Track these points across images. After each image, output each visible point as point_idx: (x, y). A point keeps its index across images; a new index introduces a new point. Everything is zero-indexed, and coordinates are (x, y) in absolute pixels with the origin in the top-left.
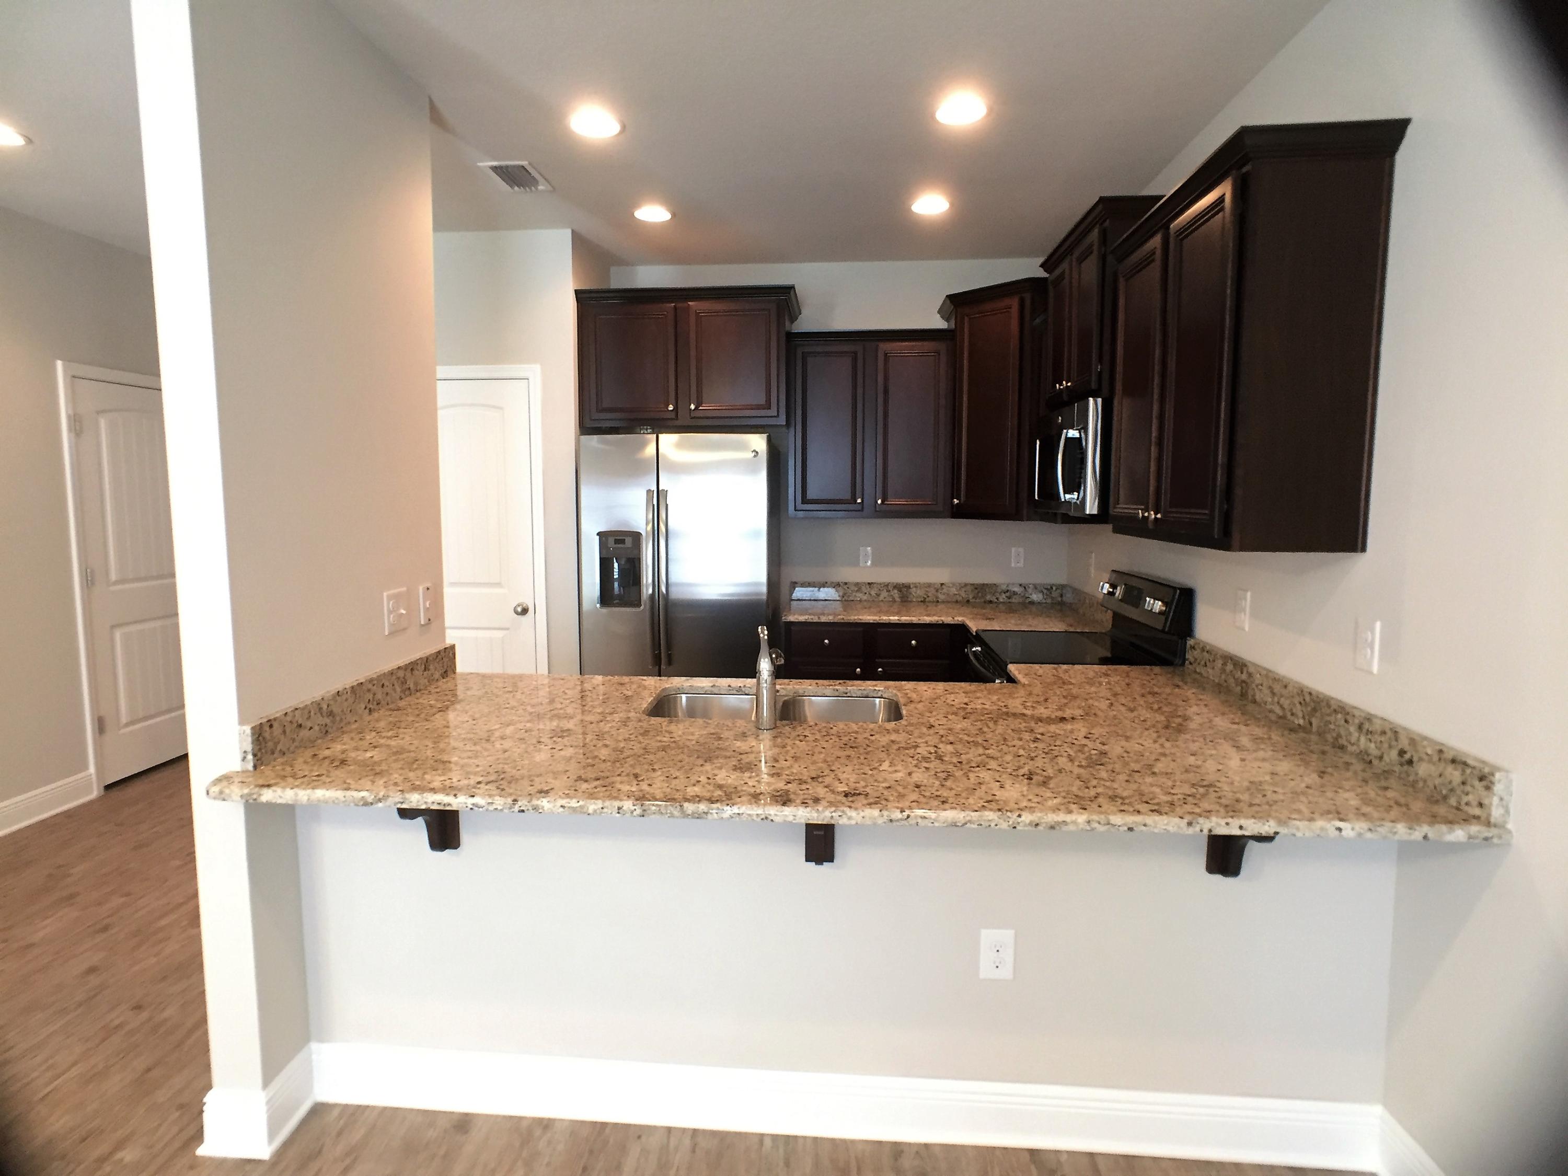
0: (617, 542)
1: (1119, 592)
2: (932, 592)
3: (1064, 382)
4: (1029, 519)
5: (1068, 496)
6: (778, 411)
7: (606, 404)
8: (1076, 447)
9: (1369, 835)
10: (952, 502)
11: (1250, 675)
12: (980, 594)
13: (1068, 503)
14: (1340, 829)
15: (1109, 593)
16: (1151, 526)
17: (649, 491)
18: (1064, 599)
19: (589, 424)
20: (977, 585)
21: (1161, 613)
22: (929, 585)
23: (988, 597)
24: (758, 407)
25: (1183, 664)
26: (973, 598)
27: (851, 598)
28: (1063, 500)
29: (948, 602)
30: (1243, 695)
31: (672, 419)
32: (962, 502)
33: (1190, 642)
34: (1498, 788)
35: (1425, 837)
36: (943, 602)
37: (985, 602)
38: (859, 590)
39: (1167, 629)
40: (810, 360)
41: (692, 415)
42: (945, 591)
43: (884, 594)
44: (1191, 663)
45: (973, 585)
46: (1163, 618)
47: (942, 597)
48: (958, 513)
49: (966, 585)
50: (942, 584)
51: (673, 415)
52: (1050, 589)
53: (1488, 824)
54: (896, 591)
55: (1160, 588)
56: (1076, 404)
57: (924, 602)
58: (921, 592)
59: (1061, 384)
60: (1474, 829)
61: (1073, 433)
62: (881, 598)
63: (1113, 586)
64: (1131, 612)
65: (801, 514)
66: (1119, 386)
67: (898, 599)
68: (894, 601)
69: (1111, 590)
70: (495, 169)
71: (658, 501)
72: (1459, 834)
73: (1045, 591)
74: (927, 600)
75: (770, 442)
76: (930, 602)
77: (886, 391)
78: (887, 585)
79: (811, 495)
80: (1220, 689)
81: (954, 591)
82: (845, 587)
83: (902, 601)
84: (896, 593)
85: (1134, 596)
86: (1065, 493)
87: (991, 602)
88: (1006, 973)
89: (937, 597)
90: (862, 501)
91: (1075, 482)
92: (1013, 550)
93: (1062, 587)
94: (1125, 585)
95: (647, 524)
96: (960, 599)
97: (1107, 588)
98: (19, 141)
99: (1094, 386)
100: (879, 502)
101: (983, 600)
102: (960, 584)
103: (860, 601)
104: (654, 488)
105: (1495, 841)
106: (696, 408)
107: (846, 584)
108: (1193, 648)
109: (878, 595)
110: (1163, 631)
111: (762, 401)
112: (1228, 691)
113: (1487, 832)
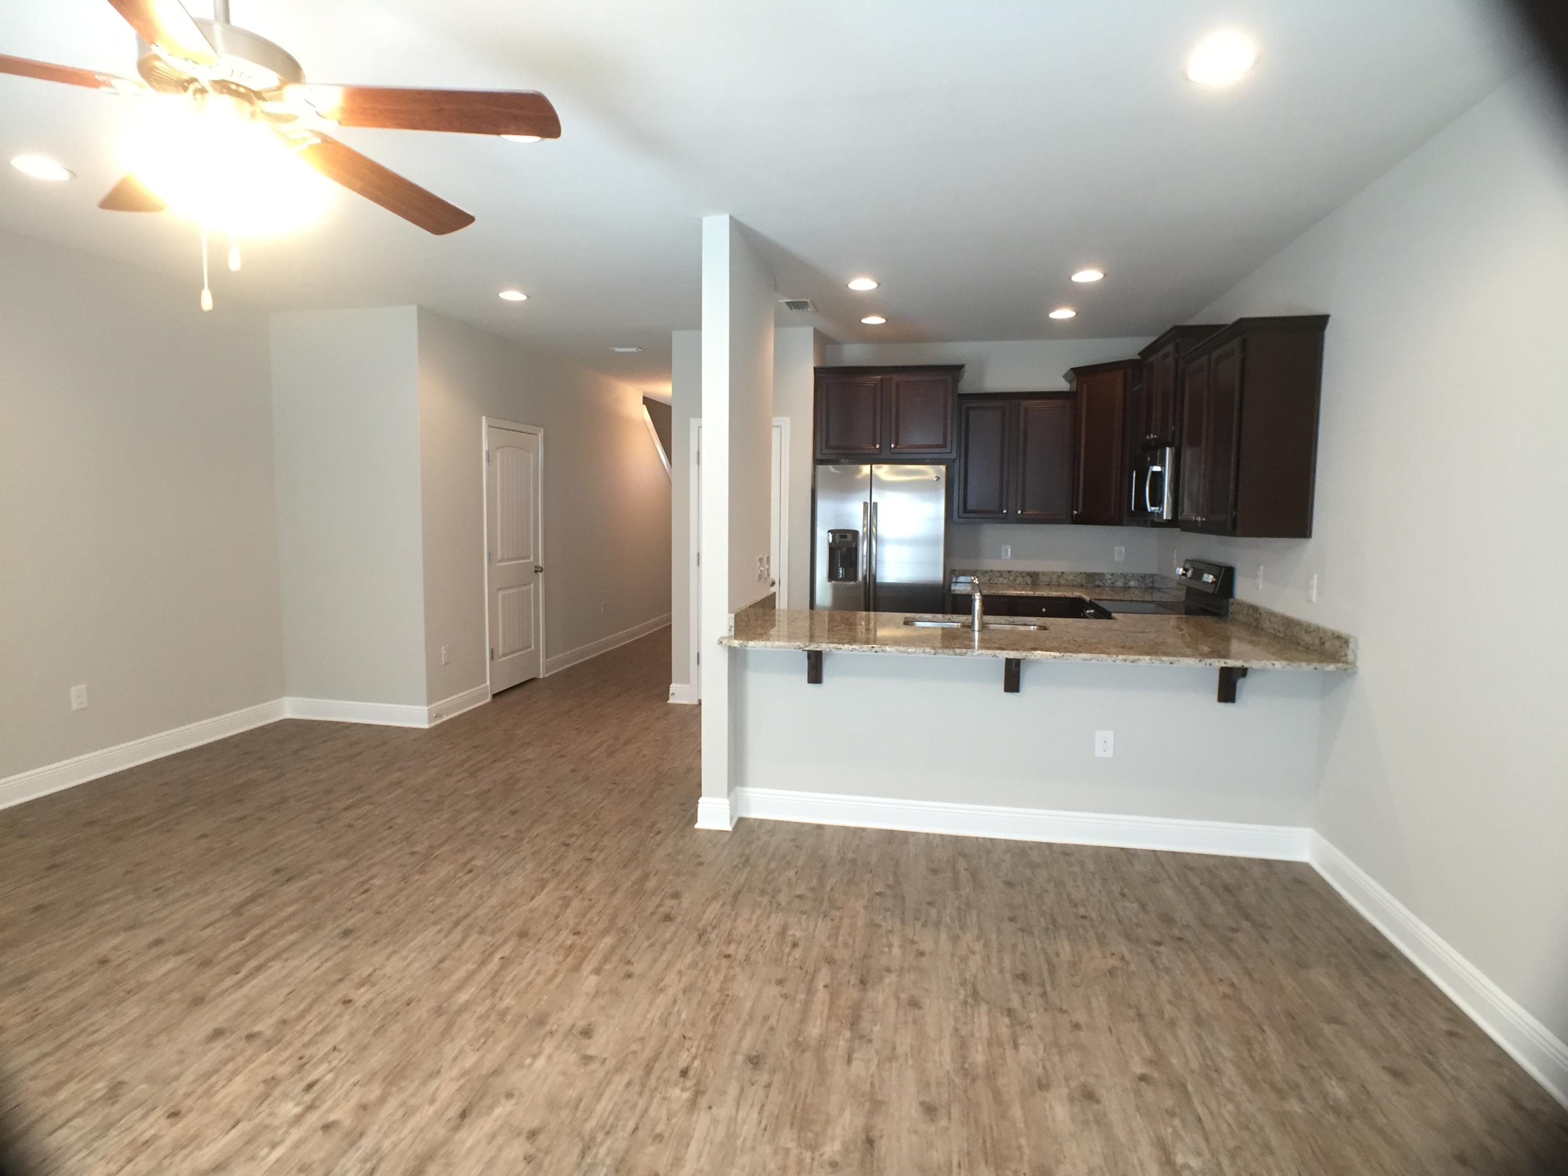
0: (841, 537)
1: (1189, 574)
2: (1055, 578)
3: (1152, 435)
4: (1128, 525)
5: (1153, 508)
6: (951, 450)
7: (832, 444)
8: (1158, 476)
9: (1288, 667)
10: (1072, 513)
11: (1260, 614)
12: (1091, 581)
13: (1152, 513)
14: (1274, 664)
15: (1183, 574)
16: (1200, 525)
17: (865, 504)
18: (1154, 584)
19: (819, 457)
20: (1089, 573)
21: (1213, 582)
22: (1053, 573)
23: (1097, 583)
24: (938, 446)
25: (1227, 615)
26: (1086, 582)
27: (996, 582)
28: (1149, 511)
29: (1067, 586)
30: (1257, 627)
31: (878, 454)
32: (1080, 512)
33: (1231, 600)
34: (1351, 645)
35: (1316, 669)
36: (1063, 585)
37: (1095, 586)
38: (1001, 576)
39: (1216, 593)
40: (971, 413)
41: (892, 451)
42: (1065, 577)
43: (1020, 579)
44: (1231, 614)
45: (1085, 573)
46: (1213, 585)
47: (1063, 582)
48: (1077, 521)
49: (1080, 573)
50: (1062, 573)
51: (879, 452)
52: (1144, 577)
53: (1346, 662)
54: (1029, 577)
55: (1212, 567)
56: (1159, 451)
57: (1049, 585)
58: (1046, 579)
59: (1150, 436)
60: (1340, 665)
61: (1157, 469)
62: (1018, 582)
63: (1186, 570)
64: (1195, 585)
65: (962, 520)
66: (1185, 440)
67: (1029, 583)
68: (1028, 584)
69: (1184, 572)
70: (787, 303)
71: (871, 510)
72: (1332, 667)
73: (1140, 579)
74: (1052, 584)
75: (947, 469)
76: (1053, 585)
77: (1026, 436)
78: (1022, 573)
79: (970, 507)
80: (1247, 626)
81: (1071, 577)
82: (991, 573)
83: (1032, 584)
84: (1029, 580)
85: (1198, 575)
86: (1152, 505)
87: (1099, 586)
88: (1109, 754)
89: (1059, 582)
90: (1007, 511)
91: (1157, 500)
92: (1116, 548)
93: (1152, 576)
94: (1193, 568)
95: (864, 527)
96: (1075, 583)
97: (1180, 571)
98: (523, 297)
99: (1170, 439)
100: (1019, 512)
101: (1093, 585)
102: (1076, 573)
103: (1002, 584)
104: (869, 502)
105: (1350, 671)
106: (895, 447)
107: (992, 571)
108: (1233, 604)
109: (1015, 580)
110: (1214, 594)
111: (940, 442)
112: (1250, 625)
113: (1344, 666)
